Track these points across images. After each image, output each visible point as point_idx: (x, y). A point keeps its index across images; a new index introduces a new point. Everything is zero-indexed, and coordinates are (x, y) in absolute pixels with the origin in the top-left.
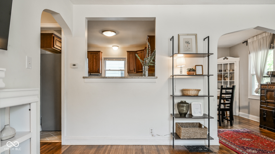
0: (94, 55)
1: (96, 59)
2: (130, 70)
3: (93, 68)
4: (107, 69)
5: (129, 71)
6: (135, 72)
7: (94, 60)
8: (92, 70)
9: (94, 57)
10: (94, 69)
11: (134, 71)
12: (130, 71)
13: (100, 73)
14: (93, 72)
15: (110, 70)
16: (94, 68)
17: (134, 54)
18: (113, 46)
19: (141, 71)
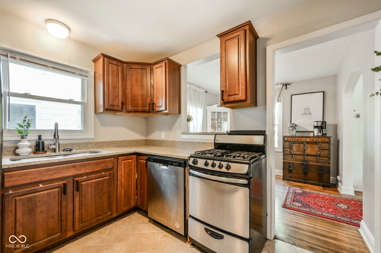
2: (110, 105)
5: (108, 107)
6: (123, 111)
11: (120, 109)
12: (111, 108)
17: (120, 67)
18: (48, 20)
19: (140, 110)
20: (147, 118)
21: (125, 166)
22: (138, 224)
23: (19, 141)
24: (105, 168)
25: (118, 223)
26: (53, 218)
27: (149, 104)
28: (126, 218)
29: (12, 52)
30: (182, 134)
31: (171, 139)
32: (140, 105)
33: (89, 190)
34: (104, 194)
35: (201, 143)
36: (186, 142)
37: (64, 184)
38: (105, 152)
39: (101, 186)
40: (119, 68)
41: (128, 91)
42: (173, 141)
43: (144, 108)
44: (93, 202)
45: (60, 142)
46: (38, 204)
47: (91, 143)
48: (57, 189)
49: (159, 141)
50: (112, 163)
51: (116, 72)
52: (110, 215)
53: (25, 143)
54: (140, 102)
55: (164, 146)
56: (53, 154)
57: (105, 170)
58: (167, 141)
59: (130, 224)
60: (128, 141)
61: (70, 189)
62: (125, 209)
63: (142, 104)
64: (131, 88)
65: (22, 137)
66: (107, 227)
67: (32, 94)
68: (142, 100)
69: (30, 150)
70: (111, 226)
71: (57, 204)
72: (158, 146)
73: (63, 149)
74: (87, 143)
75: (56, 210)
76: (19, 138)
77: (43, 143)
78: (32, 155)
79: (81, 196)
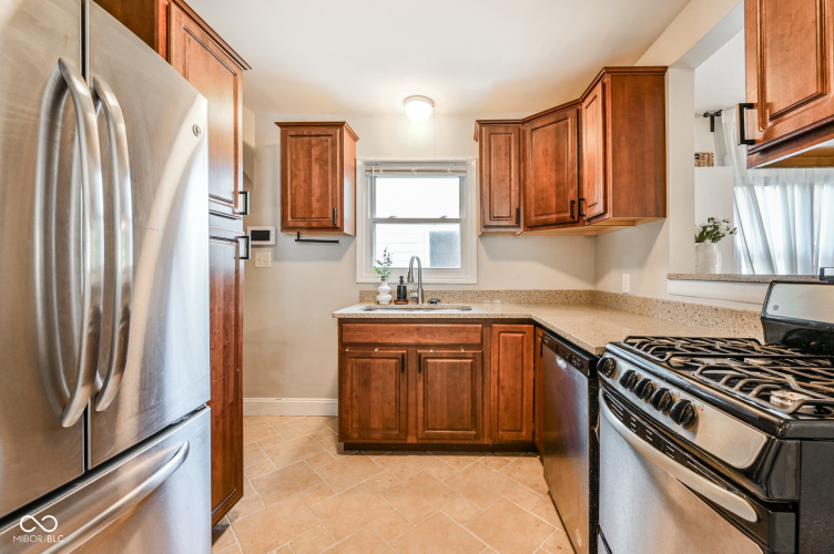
0: (314, 140)
1: (323, 163)
2: (492, 218)
3: (309, 205)
4: (379, 214)
5: (488, 222)
6: (519, 226)
7: (316, 170)
8: (303, 219)
9: (315, 152)
10: (311, 212)
11: (513, 223)
12: (495, 223)
13: (347, 229)
14: (310, 229)
15: (392, 220)
16: (315, 205)
17: (513, 136)
18: (407, 99)
19: (554, 221)
20: (596, 236)
21: (505, 343)
22: (525, 482)
23: (379, 284)
24: (464, 341)
25: (493, 461)
26: (390, 403)
27: (573, 202)
28: (512, 460)
29: (377, 164)
30: (671, 277)
31: (642, 294)
32: (554, 210)
33: (439, 375)
34: (463, 392)
35: (724, 310)
36: (677, 305)
37: (403, 355)
38: (478, 311)
39: (457, 374)
40: (510, 138)
41: (530, 181)
42: (645, 300)
43: (562, 215)
44: (445, 400)
45: (425, 288)
46: (373, 376)
47: (471, 292)
48: (394, 361)
49: (616, 295)
50: (479, 334)
51: (503, 148)
52: (476, 437)
53: (385, 287)
54: (553, 200)
55: (626, 311)
56: (414, 306)
57: (467, 346)
58: (634, 298)
59: (509, 475)
60: (545, 292)
61: (412, 365)
62: (507, 436)
63: (557, 205)
64: (535, 173)
65: (383, 279)
66: (473, 458)
67: (398, 216)
68: (558, 195)
69: (390, 297)
70: (480, 459)
71: (393, 384)
72: (615, 309)
73: (429, 298)
74: (464, 293)
75: (393, 393)
76: (379, 280)
77: (405, 287)
78: (393, 305)
79: (425, 382)
